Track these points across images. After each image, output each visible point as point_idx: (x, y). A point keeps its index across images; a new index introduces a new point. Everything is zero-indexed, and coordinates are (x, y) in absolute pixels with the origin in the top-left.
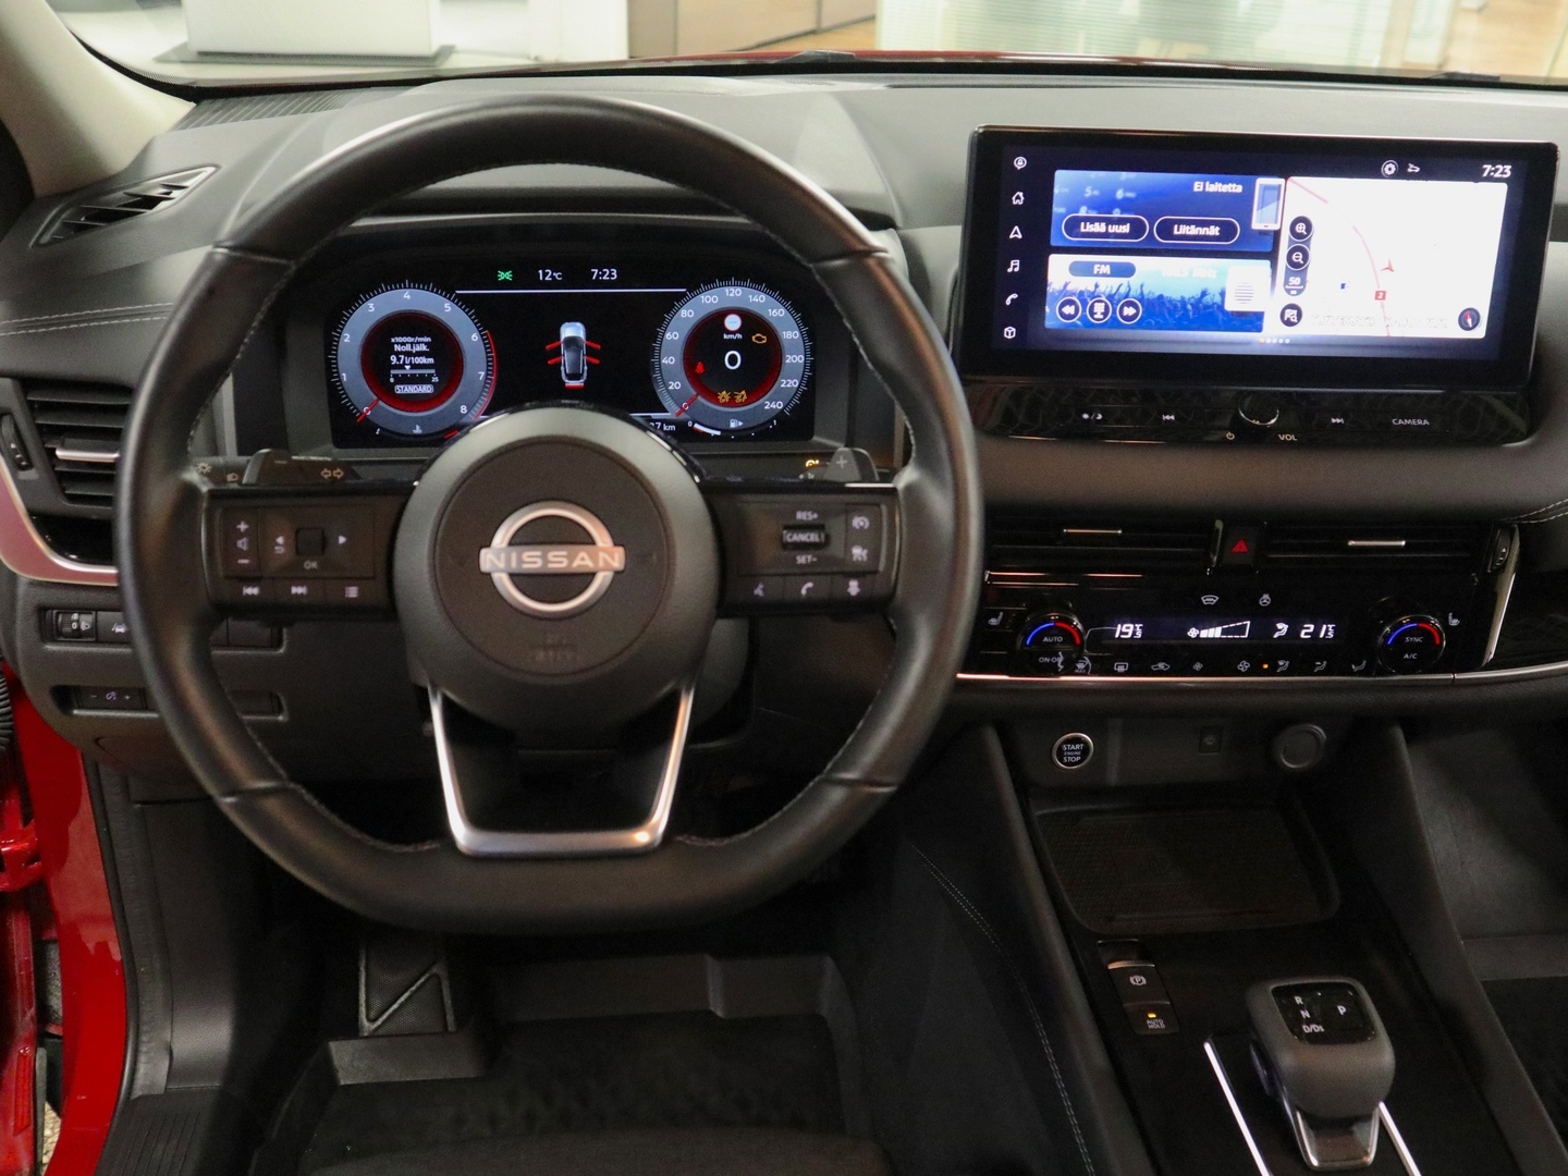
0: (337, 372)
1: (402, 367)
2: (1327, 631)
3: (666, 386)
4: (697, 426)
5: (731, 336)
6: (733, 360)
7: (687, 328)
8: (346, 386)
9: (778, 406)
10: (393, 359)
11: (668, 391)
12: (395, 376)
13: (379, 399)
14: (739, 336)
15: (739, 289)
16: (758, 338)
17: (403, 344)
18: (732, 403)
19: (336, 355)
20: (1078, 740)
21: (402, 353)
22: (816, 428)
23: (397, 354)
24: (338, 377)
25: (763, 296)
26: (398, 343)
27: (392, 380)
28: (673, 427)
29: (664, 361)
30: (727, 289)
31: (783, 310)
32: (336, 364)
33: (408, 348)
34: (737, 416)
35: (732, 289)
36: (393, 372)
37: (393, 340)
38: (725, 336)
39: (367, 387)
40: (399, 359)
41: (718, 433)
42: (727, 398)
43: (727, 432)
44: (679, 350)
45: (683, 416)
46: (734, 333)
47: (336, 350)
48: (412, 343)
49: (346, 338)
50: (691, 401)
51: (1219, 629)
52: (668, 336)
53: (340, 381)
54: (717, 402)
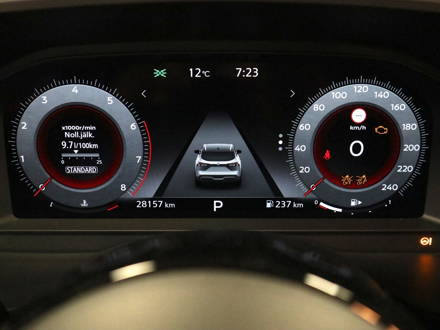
0: (17, 155)
1: (71, 151)
3: (298, 170)
4: (322, 204)
5: (357, 128)
6: (357, 148)
7: (318, 120)
8: (23, 166)
9: (393, 188)
10: (64, 144)
11: (299, 175)
12: (65, 159)
13: (52, 177)
14: (364, 128)
15: (366, 86)
16: (380, 130)
17: (72, 131)
18: (353, 185)
19: (15, 140)
21: (71, 139)
22: (427, 207)
23: (67, 140)
24: (18, 158)
25: (388, 92)
26: (68, 131)
27: (63, 162)
28: (301, 205)
29: (297, 149)
30: (355, 86)
31: (405, 105)
32: (15, 147)
33: (76, 135)
34: (357, 197)
35: (360, 86)
36: (64, 155)
37: (64, 128)
38: (351, 128)
39: (41, 167)
40: (68, 145)
41: (340, 210)
42: (350, 181)
43: (347, 209)
44: (310, 138)
45: (311, 196)
46: (359, 125)
47: (15, 136)
48: (79, 131)
49: (24, 126)
50: (318, 183)
52: (301, 127)
53: (19, 162)
54: (340, 184)
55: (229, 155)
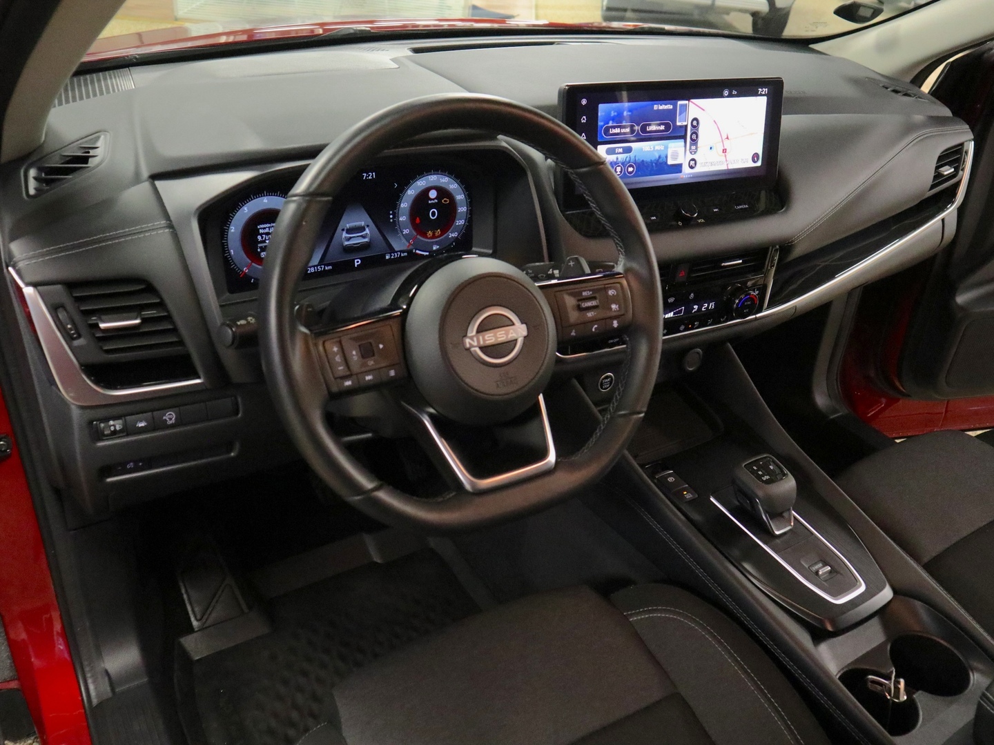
0: (228, 250)
1: (264, 242)
2: (712, 305)
3: (402, 232)
4: (417, 251)
5: (433, 201)
6: (433, 214)
7: (411, 200)
8: (233, 258)
9: (455, 235)
10: (259, 238)
11: (403, 234)
12: (261, 248)
13: (252, 262)
14: (436, 201)
15: (435, 176)
16: (445, 201)
17: (264, 228)
18: (434, 237)
19: (227, 240)
20: (607, 377)
21: (264, 234)
22: (475, 241)
23: (261, 234)
24: (229, 252)
25: (447, 178)
26: (261, 229)
27: (259, 250)
28: (406, 254)
29: (401, 219)
30: (429, 177)
31: (456, 185)
32: (227, 245)
33: (267, 230)
34: (436, 243)
35: (432, 176)
36: (259, 245)
37: (259, 227)
38: (430, 202)
39: (245, 256)
40: (262, 237)
41: (428, 254)
42: (431, 234)
43: (431, 252)
44: (407, 212)
45: (411, 247)
46: (433, 199)
47: (227, 237)
48: (269, 227)
49: (232, 229)
50: (415, 239)
51: (672, 313)
52: (402, 205)
53: (230, 255)
54: (427, 238)
55: (362, 229)
